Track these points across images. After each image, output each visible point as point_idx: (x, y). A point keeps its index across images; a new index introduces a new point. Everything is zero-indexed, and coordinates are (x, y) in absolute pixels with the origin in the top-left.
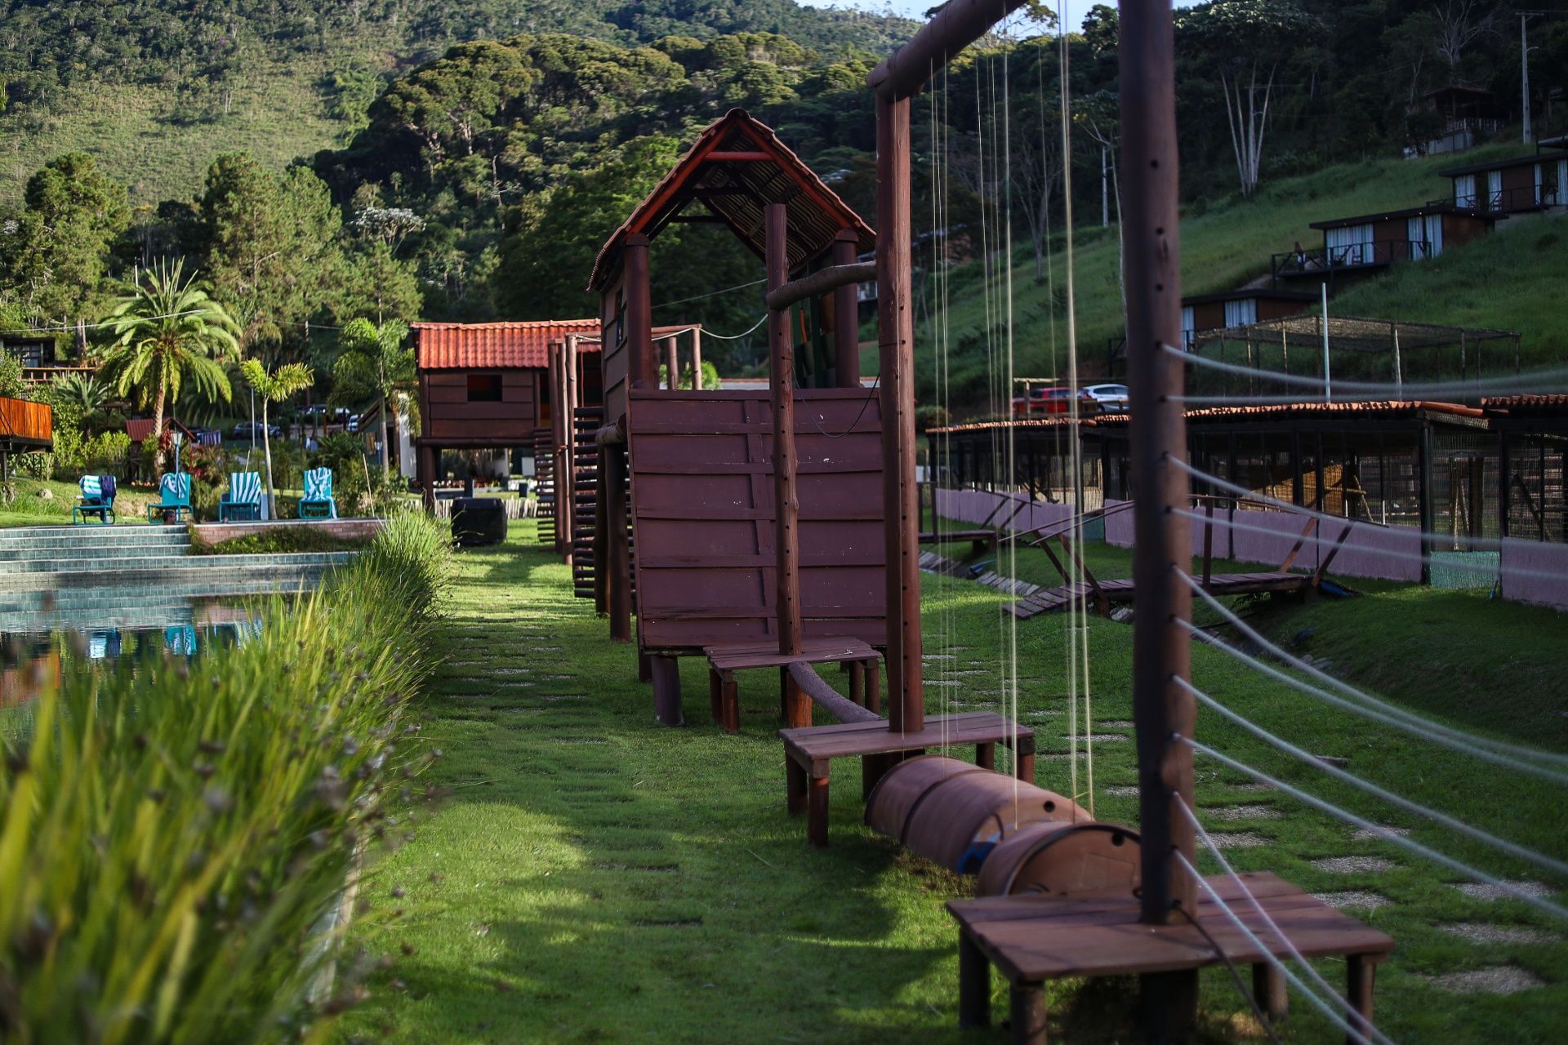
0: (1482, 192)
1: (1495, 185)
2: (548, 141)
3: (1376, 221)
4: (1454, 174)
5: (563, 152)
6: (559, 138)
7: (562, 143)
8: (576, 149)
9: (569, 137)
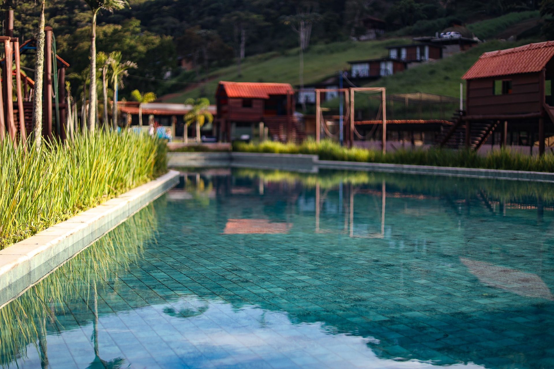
0: (399, 54)
1: (404, 53)
2: (23, 16)
3: (370, 62)
4: (390, 48)
5: (29, 20)
6: (27, 15)
7: (28, 17)
8: (34, 19)
9: (30, 15)
